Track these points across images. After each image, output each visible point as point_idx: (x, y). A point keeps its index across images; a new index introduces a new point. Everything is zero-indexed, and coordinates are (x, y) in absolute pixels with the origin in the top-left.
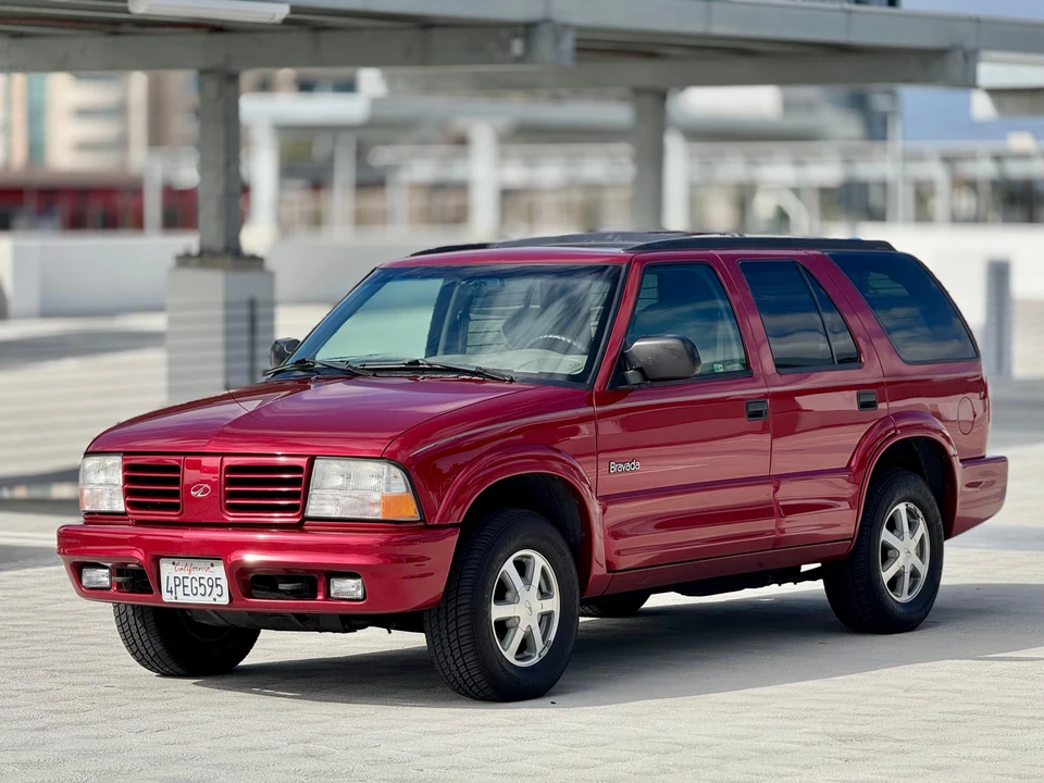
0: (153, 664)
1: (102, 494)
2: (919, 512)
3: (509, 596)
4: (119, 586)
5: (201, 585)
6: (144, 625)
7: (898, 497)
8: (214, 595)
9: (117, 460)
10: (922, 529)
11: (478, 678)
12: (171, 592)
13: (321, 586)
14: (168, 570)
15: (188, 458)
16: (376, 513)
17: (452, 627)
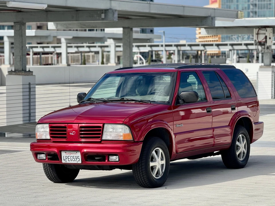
0: (53, 179)
1: (43, 134)
2: (245, 137)
3: (154, 160)
4: (49, 159)
5: (73, 158)
6: (52, 169)
7: (240, 133)
8: (77, 161)
9: (47, 125)
10: (245, 141)
11: (147, 182)
12: (65, 160)
13: (107, 158)
14: (64, 154)
15: (69, 124)
16: (121, 138)
17: (140, 168)
